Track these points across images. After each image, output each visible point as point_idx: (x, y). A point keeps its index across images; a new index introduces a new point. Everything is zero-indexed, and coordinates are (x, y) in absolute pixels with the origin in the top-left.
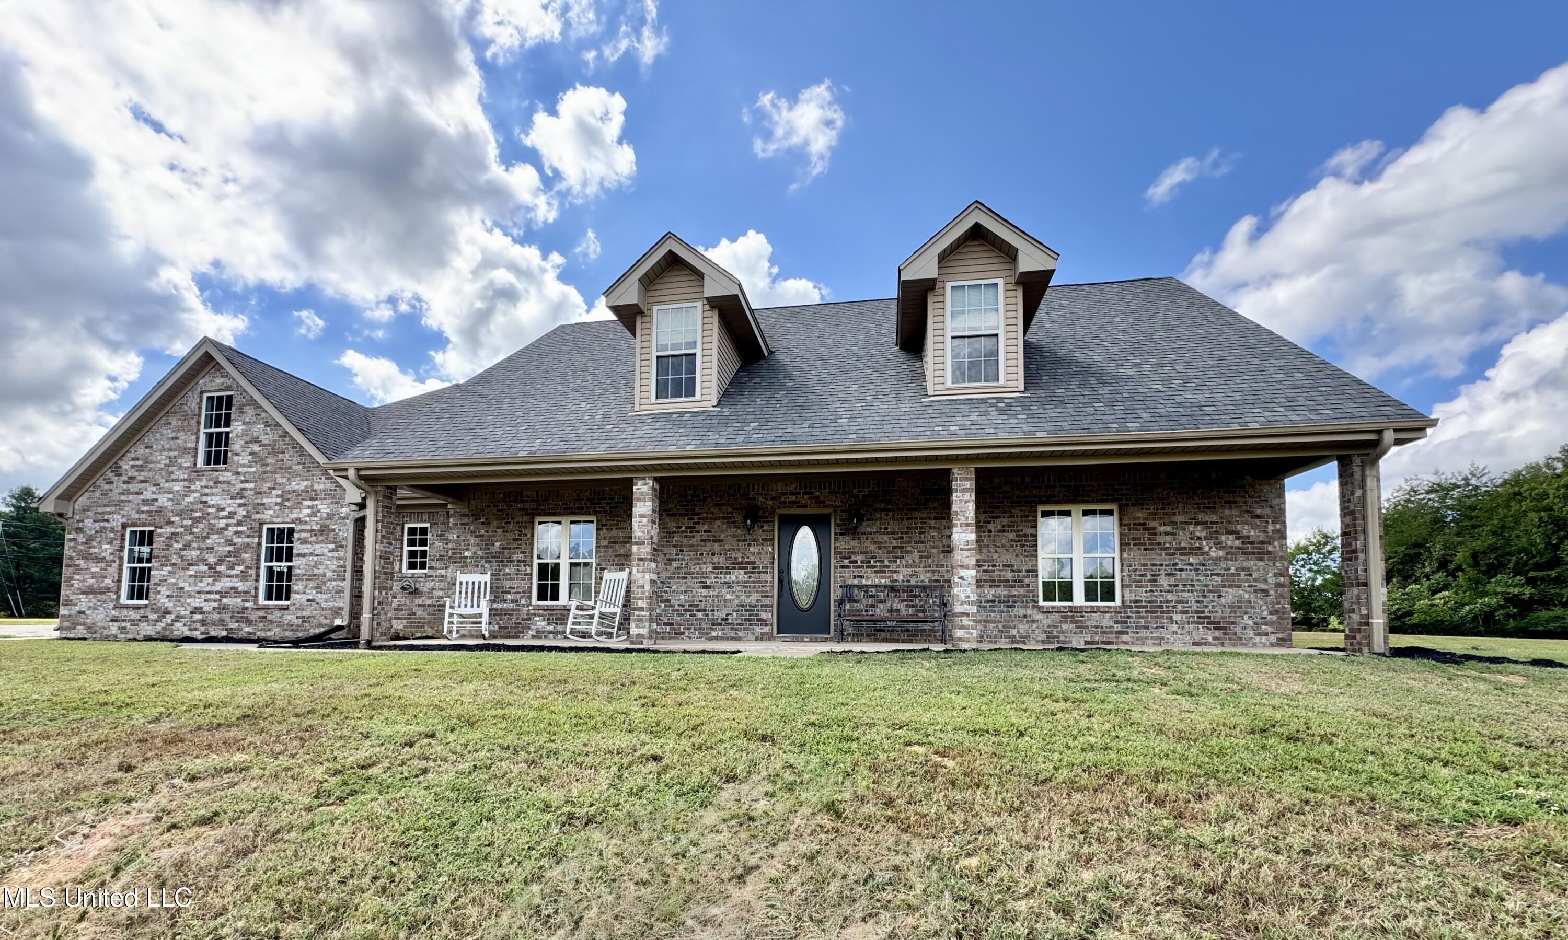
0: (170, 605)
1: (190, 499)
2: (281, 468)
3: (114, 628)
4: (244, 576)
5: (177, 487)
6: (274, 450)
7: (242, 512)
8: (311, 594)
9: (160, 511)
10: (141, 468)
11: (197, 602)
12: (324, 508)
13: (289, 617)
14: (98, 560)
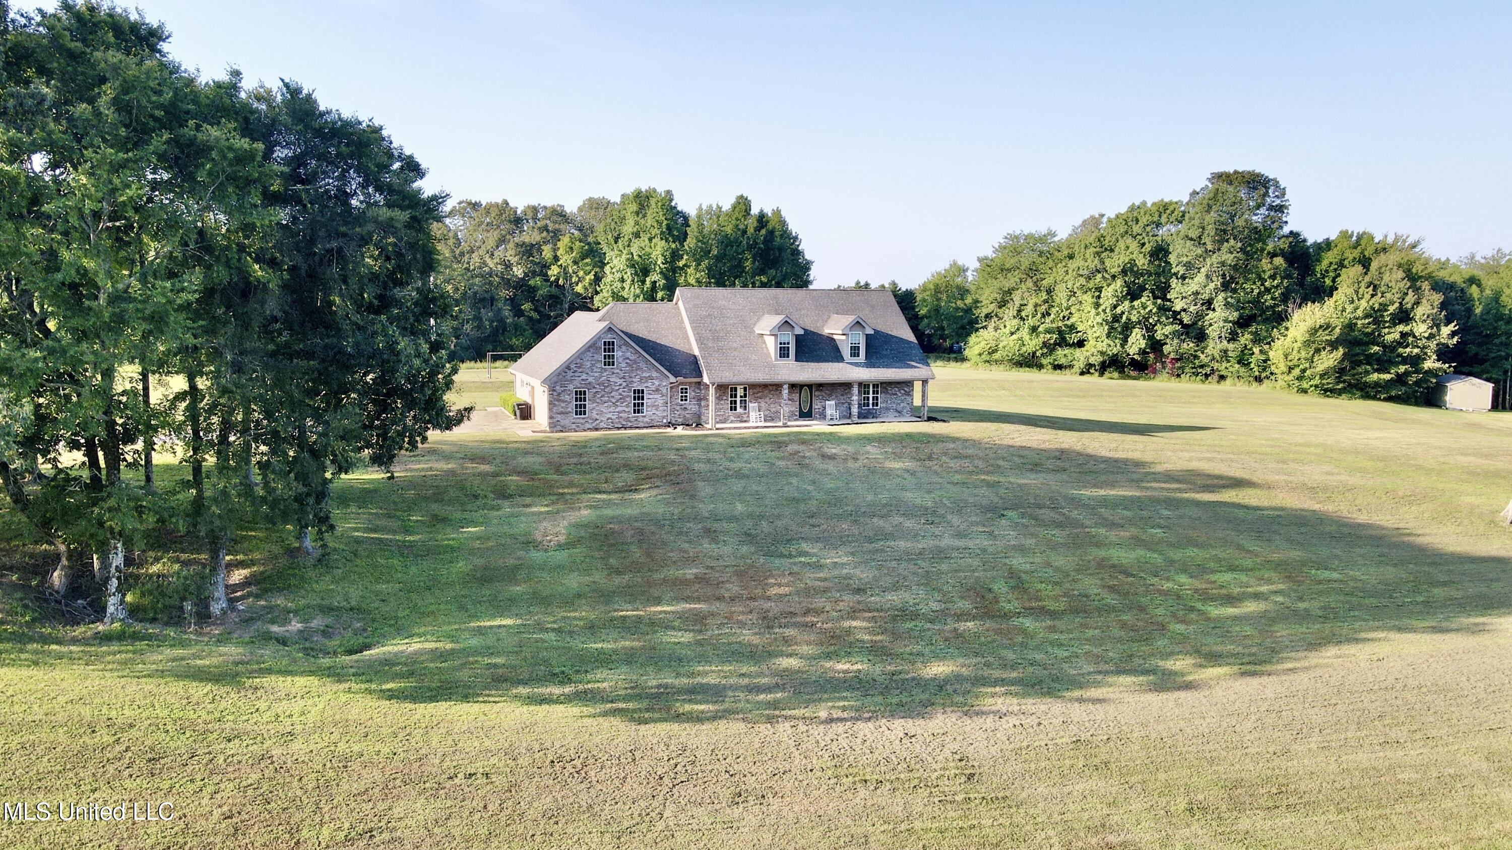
0: (598, 417)
1: (603, 378)
2: (639, 369)
3: (574, 426)
4: (627, 406)
5: (596, 375)
6: (635, 362)
7: (625, 384)
8: (654, 411)
9: (590, 383)
10: (579, 367)
11: (610, 416)
12: (657, 383)
13: (646, 419)
14: (564, 401)
